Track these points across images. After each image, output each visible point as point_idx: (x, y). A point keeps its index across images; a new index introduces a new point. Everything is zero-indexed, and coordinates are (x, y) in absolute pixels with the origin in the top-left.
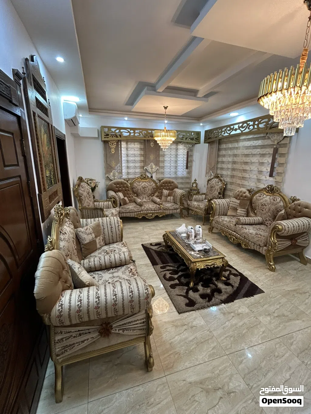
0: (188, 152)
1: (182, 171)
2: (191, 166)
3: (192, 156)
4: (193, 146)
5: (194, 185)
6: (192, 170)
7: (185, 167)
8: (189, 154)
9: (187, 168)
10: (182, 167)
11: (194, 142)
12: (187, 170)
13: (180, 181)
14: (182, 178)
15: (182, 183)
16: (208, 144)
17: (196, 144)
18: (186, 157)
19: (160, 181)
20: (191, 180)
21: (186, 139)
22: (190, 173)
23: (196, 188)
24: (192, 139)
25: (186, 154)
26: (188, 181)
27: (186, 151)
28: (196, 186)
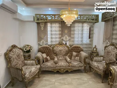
0: (90, 28)
1: (86, 40)
2: (93, 37)
3: (93, 30)
4: (93, 24)
5: (94, 49)
6: (93, 39)
7: (88, 38)
8: (91, 29)
9: (90, 38)
10: (86, 37)
11: (94, 21)
12: (89, 39)
13: (85, 46)
14: (86, 44)
15: (86, 48)
16: (104, 22)
17: (96, 23)
18: (89, 31)
19: (71, 46)
20: (92, 46)
21: (89, 20)
22: (91, 41)
23: (96, 52)
24: (93, 20)
25: (89, 29)
26: (90, 46)
27: (88, 28)
28: (96, 50)
